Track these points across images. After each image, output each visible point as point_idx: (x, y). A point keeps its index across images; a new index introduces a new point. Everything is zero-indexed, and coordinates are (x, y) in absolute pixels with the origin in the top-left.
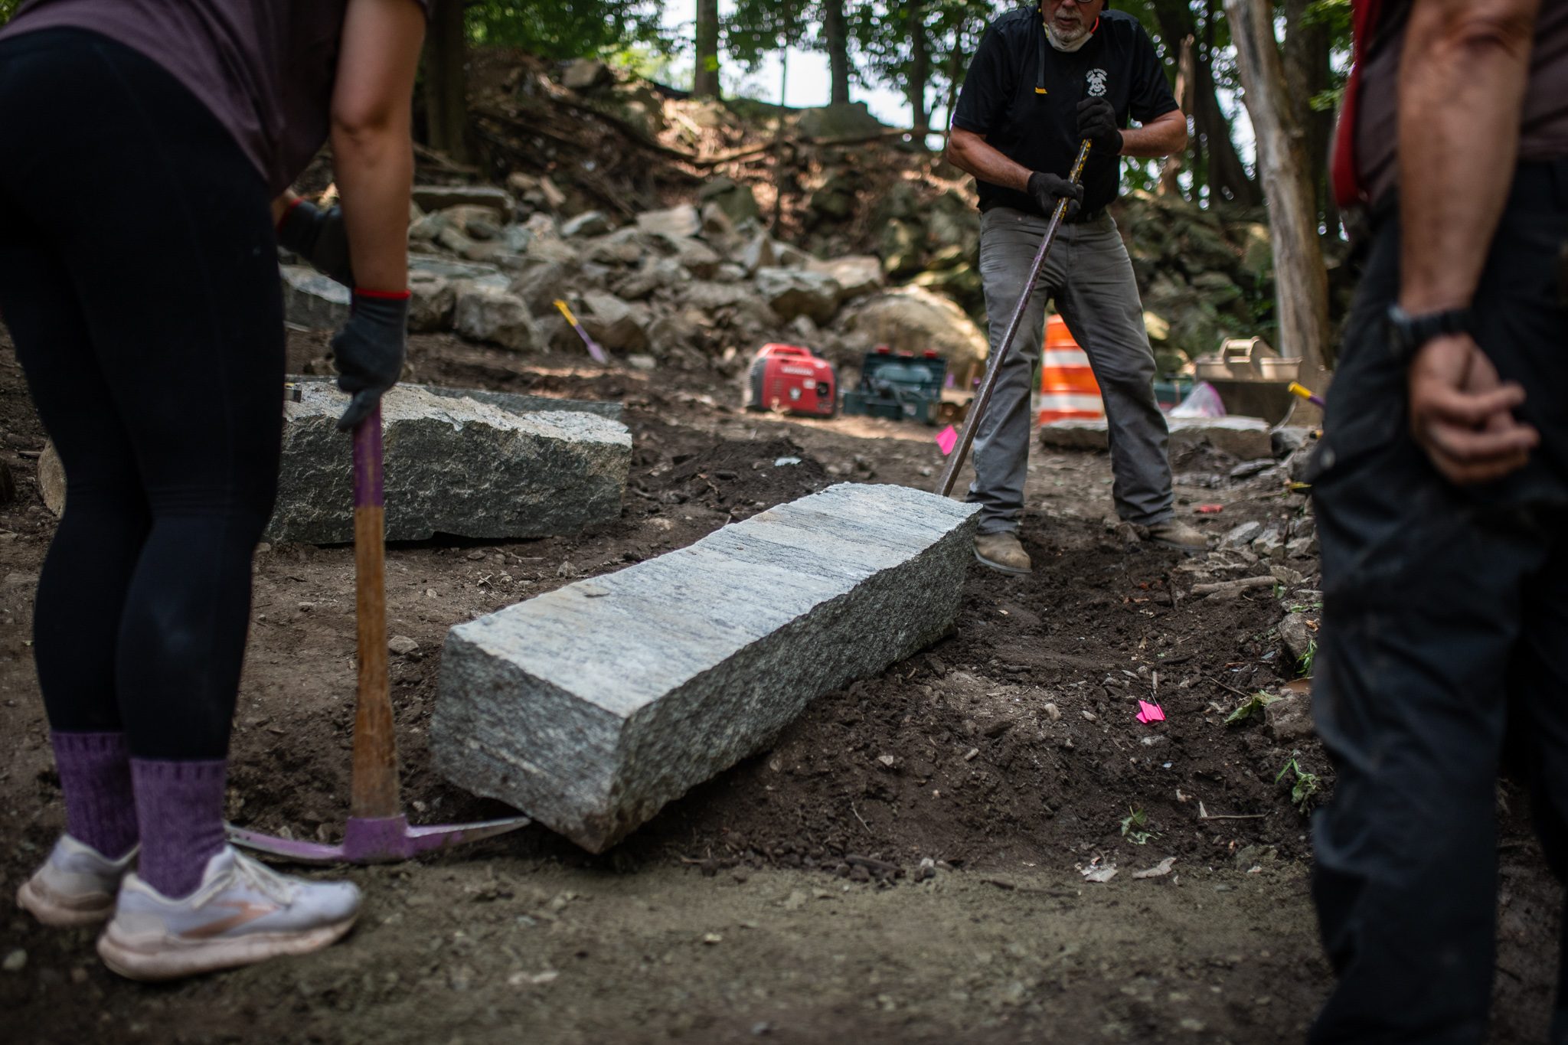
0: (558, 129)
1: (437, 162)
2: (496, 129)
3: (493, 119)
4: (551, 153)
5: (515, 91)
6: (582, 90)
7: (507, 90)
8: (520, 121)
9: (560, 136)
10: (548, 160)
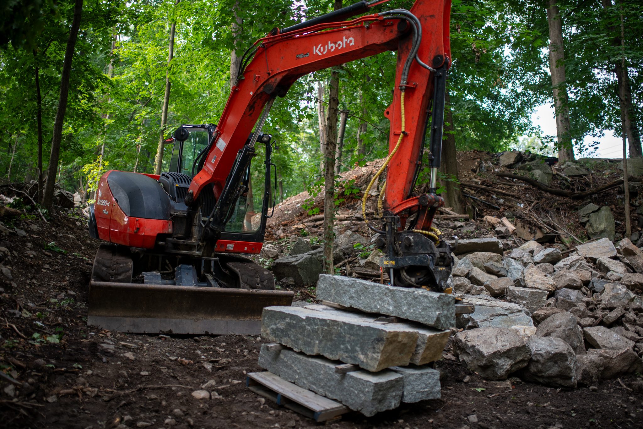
0: (501, 188)
1: (448, 213)
2: (473, 192)
3: (470, 187)
4: (502, 201)
5: (478, 171)
6: (510, 167)
7: (474, 171)
8: (483, 187)
9: (504, 192)
10: (500, 205)
